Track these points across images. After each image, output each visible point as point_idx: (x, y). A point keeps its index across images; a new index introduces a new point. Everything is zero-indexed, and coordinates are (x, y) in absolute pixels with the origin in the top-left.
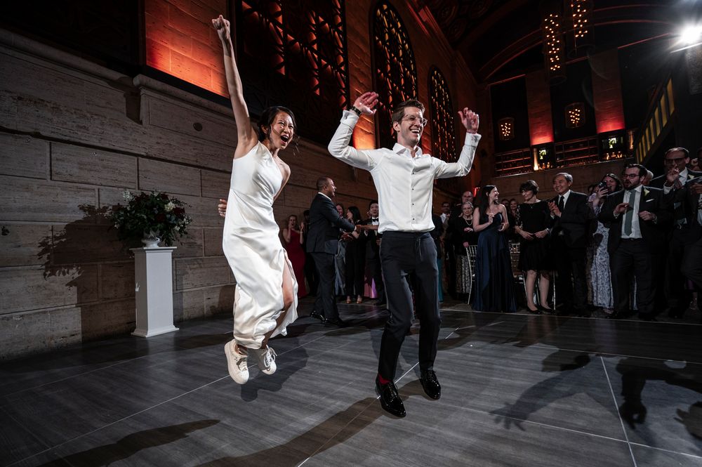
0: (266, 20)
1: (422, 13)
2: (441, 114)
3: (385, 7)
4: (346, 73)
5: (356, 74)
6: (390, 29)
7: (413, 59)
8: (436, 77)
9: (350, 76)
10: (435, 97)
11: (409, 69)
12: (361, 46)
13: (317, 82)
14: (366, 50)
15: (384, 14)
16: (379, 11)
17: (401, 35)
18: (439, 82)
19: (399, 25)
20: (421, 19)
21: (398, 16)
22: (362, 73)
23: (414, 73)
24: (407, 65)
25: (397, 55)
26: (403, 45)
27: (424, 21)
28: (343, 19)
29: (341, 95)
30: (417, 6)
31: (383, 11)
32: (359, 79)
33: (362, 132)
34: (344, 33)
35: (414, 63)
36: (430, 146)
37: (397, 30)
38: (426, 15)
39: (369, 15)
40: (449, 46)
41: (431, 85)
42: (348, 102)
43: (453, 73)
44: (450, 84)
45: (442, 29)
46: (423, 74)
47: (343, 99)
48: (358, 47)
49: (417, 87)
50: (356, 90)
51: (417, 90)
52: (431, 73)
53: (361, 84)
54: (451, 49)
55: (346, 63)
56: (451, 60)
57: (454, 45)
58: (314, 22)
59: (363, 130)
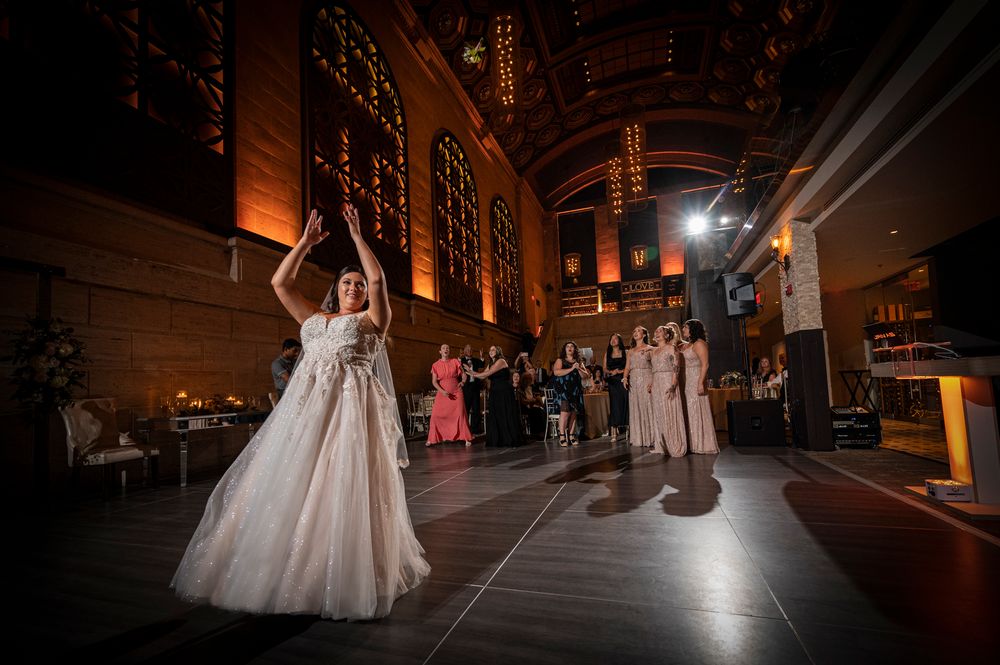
0: (335, 171)
1: (485, 141)
2: (503, 246)
3: (447, 140)
4: (408, 213)
5: (417, 213)
6: (452, 162)
7: (475, 190)
8: (500, 208)
9: (411, 216)
10: (497, 229)
11: (471, 201)
12: (423, 184)
13: (379, 226)
14: (427, 187)
15: (446, 147)
16: (441, 145)
17: (463, 166)
18: (502, 212)
19: (461, 156)
20: (484, 147)
21: (459, 146)
22: (424, 211)
23: (476, 206)
24: (468, 198)
25: (458, 188)
26: (465, 177)
27: (488, 148)
28: (406, 159)
29: (402, 237)
30: (481, 133)
31: (444, 145)
32: (420, 218)
33: (421, 274)
34: (406, 174)
35: (476, 195)
36: (491, 282)
37: (459, 162)
38: (490, 143)
39: (431, 151)
40: (514, 173)
41: (493, 216)
42: (409, 244)
43: (518, 201)
44: (513, 214)
45: (507, 155)
46: (485, 206)
47: (404, 241)
48: (419, 185)
49: (478, 220)
50: (416, 229)
51: (478, 224)
52: (493, 203)
53: (421, 223)
54: (516, 176)
55: (407, 203)
56: (516, 187)
57: (520, 171)
58: (377, 166)
59: (422, 271)
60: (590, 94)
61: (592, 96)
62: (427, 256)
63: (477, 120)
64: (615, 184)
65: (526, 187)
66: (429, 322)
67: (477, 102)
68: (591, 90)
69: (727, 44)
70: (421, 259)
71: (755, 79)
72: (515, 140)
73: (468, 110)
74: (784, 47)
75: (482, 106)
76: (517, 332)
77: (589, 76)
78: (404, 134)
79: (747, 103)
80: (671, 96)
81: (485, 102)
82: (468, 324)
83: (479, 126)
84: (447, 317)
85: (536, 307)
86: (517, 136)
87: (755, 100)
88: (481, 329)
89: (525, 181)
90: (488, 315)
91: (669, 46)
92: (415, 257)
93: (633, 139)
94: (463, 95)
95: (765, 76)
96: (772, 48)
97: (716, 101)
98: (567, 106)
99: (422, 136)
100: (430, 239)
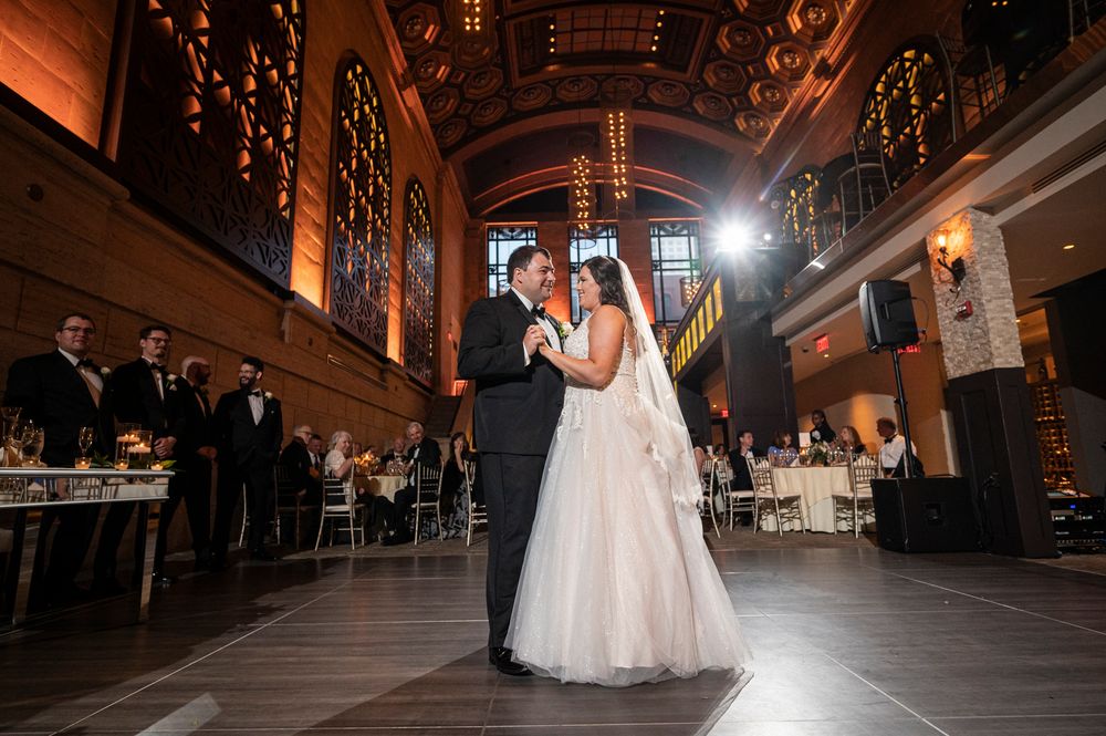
0: (183, 37)
1: (406, 94)
3: (359, 69)
4: (294, 156)
5: (307, 160)
6: (362, 104)
7: (388, 157)
8: (417, 195)
9: (299, 163)
10: (412, 224)
11: (382, 173)
12: (319, 118)
13: (246, 159)
14: (326, 127)
15: (357, 80)
16: (350, 75)
17: (376, 117)
18: (420, 203)
19: (375, 104)
20: (404, 102)
21: (374, 87)
22: (318, 163)
23: (388, 179)
24: (379, 165)
25: (368, 146)
26: (378, 134)
27: (408, 105)
28: (300, 70)
29: (282, 190)
30: (401, 80)
31: (355, 75)
32: (311, 171)
33: (305, 260)
34: (298, 94)
35: (389, 166)
36: (399, 301)
37: (372, 109)
38: (411, 97)
39: (336, 74)
40: (438, 154)
41: (408, 203)
42: (292, 204)
43: (438, 191)
44: (432, 211)
45: (432, 126)
46: (399, 187)
47: (284, 199)
48: (315, 119)
49: (389, 202)
50: (304, 185)
51: (389, 207)
52: (409, 188)
53: (313, 179)
54: (440, 160)
55: (295, 138)
56: (437, 174)
57: (446, 153)
58: (255, 61)
59: (307, 256)
60: (551, 68)
61: (554, 71)
62: (317, 235)
63: (399, 62)
64: (581, 189)
65: (452, 177)
66: (310, 344)
67: (402, 37)
68: (553, 64)
69: (724, 43)
70: (307, 236)
71: (750, 93)
72: (445, 107)
73: (389, 42)
74: (787, 60)
75: (407, 44)
76: (427, 384)
77: (554, 45)
78: (300, 31)
79: (737, 121)
80: (650, 95)
81: (411, 40)
82: (367, 361)
83: (400, 71)
84: (336, 342)
85: (453, 352)
86: (447, 102)
87: (746, 121)
88: (382, 372)
89: (451, 168)
90: (393, 351)
91: (657, 31)
92: (298, 231)
93: (617, 131)
94: (385, 18)
95: (761, 91)
96: (774, 59)
97: (701, 112)
98: (520, 77)
99: (326, 49)
100: (323, 208)
